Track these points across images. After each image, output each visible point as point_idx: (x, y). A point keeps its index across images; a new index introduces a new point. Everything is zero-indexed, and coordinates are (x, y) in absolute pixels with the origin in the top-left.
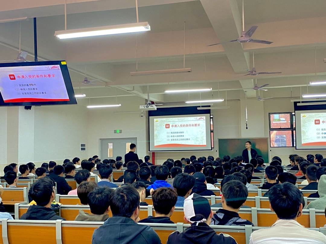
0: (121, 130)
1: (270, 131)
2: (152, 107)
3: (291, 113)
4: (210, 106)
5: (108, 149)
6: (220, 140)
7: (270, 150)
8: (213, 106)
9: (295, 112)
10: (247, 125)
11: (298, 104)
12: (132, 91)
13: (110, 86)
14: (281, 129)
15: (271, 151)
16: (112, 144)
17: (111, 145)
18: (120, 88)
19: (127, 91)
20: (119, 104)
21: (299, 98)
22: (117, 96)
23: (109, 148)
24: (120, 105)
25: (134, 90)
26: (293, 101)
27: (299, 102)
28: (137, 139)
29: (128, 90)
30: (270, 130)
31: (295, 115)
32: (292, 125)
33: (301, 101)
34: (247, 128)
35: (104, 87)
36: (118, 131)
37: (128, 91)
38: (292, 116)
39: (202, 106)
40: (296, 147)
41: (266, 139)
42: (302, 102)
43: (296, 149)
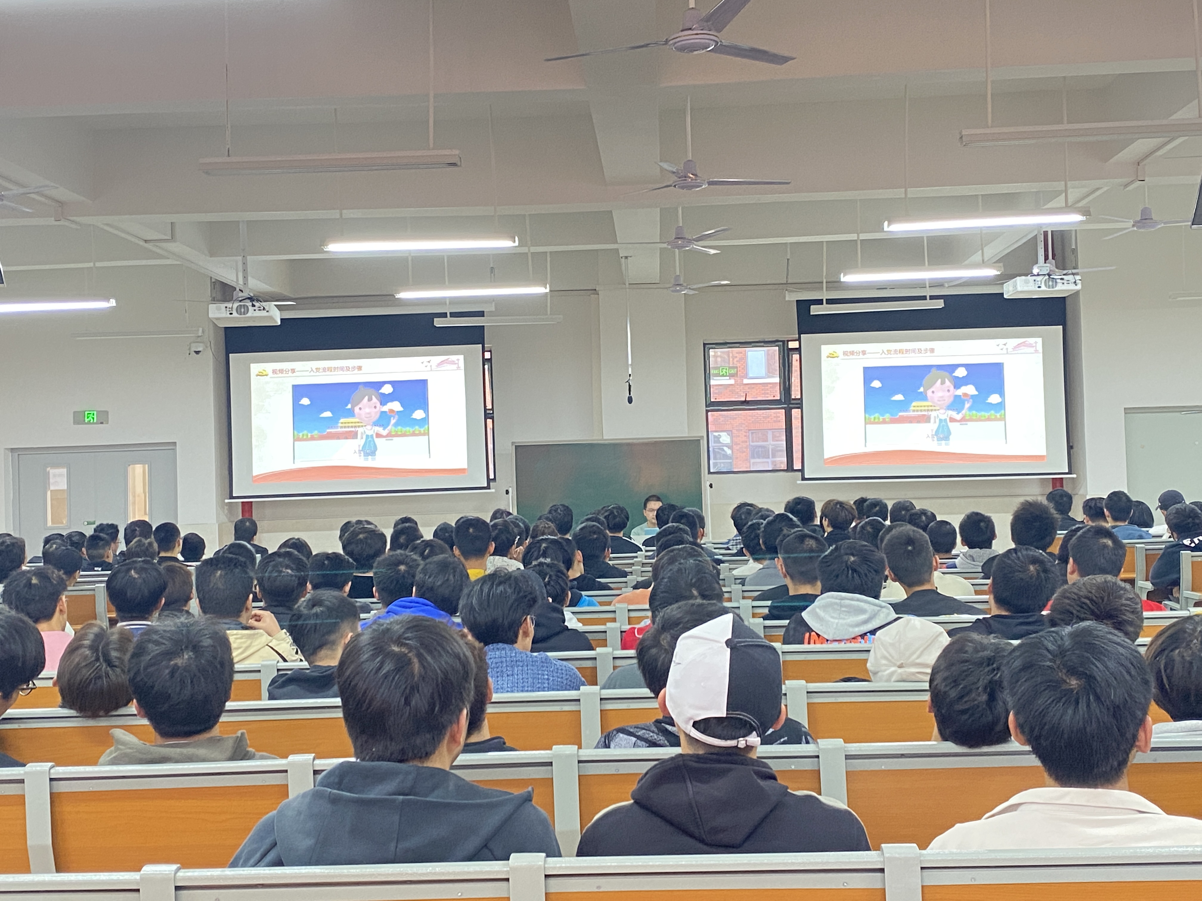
0: (107, 413)
1: (707, 411)
2: (264, 313)
3: (783, 342)
4: (481, 314)
5: (49, 493)
6: (518, 448)
7: (708, 484)
8: (492, 314)
9: (799, 340)
10: (630, 386)
11: (815, 310)
12: (164, 245)
13: (74, 218)
14: (745, 402)
15: (711, 486)
16: (64, 471)
17: (60, 475)
18: (117, 228)
19: (142, 243)
20: (107, 299)
21: (817, 285)
22: (98, 264)
23: (52, 488)
24: (113, 303)
25: (173, 238)
26: (793, 297)
27: (819, 302)
28: (174, 450)
29: (146, 241)
30: (706, 407)
31: (798, 350)
32: (786, 388)
33: (825, 296)
34: (630, 400)
35: (51, 221)
36: (92, 417)
37: (146, 245)
38: (786, 354)
39: (453, 315)
40: (802, 471)
41: (696, 443)
42: (830, 301)
43: (804, 479)
